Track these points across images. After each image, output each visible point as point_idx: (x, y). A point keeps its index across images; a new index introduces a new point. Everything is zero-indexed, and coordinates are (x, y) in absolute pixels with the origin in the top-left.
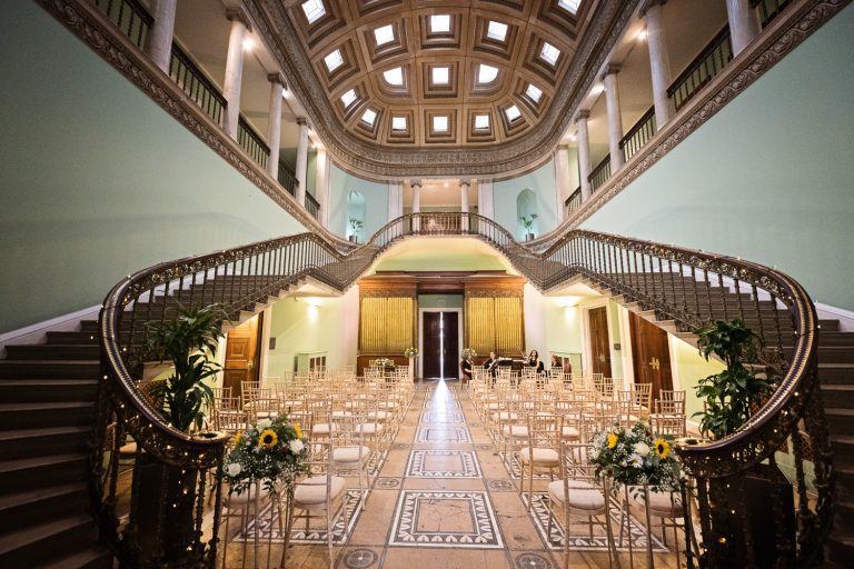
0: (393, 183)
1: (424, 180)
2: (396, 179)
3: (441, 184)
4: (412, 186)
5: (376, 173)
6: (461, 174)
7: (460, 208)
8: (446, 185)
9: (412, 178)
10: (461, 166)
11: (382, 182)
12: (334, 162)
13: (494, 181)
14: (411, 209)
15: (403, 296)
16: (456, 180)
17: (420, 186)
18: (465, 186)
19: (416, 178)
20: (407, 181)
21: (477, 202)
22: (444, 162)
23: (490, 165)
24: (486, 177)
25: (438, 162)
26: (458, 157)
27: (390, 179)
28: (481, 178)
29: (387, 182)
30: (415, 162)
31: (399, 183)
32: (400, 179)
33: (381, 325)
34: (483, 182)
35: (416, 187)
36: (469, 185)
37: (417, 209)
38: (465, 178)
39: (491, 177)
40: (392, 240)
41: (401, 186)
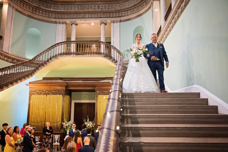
0: (59, 23)
1: (78, 21)
2: (61, 20)
3: (90, 24)
4: (72, 25)
5: (49, 17)
6: (101, 18)
7: (100, 38)
8: (93, 24)
9: (71, 20)
10: (100, 12)
11: (52, 22)
12: (17, 10)
13: (120, 21)
14: (70, 38)
15: (56, 94)
16: (98, 21)
17: (77, 25)
18: (103, 25)
19: (74, 20)
20: (68, 21)
21: (110, 34)
22: (90, 10)
23: (118, 11)
24: (115, 19)
25: (86, 10)
26: (99, 7)
27: (57, 20)
28: (113, 19)
29: (56, 23)
30: (73, 10)
31: (63, 23)
32: (64, 20)
33: (42, 112)
34: (114, 22)
35: (73, 25)
36: (106, 24)
37: (73, 39)
38: (103, 20)
39: (119, 19)
40: (51, 59)
41: (64, 25)
